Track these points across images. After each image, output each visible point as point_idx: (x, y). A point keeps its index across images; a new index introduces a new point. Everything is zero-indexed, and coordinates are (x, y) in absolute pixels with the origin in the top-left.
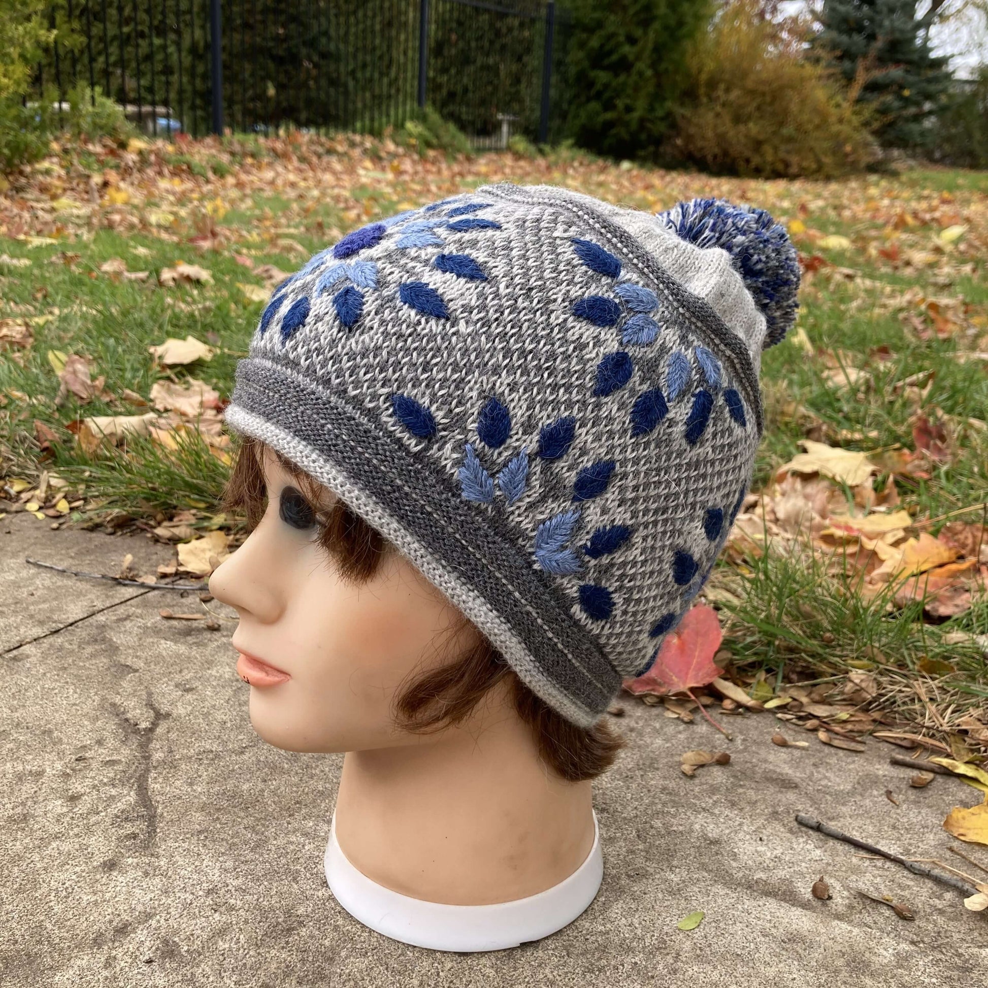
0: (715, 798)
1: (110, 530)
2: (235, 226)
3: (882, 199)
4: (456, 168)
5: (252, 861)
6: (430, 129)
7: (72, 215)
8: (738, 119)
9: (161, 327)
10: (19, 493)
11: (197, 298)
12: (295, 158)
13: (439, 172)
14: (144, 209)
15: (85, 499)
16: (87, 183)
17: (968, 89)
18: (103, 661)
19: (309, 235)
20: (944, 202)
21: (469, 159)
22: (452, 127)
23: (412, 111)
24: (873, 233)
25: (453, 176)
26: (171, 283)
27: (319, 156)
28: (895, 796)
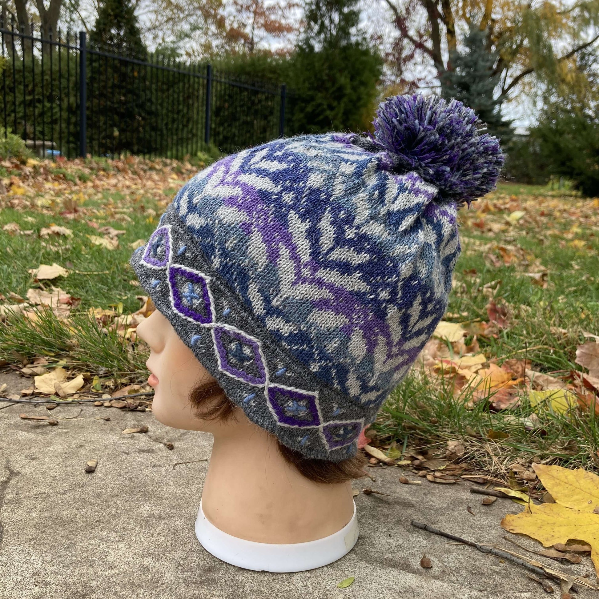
0: (363, 513)
2: (90, 207)
5: (64, 555)
6: (212, 156)
9: (37, 259)
11: (61, 243)
12: (130, 172)
14: (34, 198)
17: (524, 139)
19: (135, 213)
20: (513, 200)
23: (202, 146)
24: (471, 215)
26: (47, 237)
27: (145, 171)
28: (472, 510)
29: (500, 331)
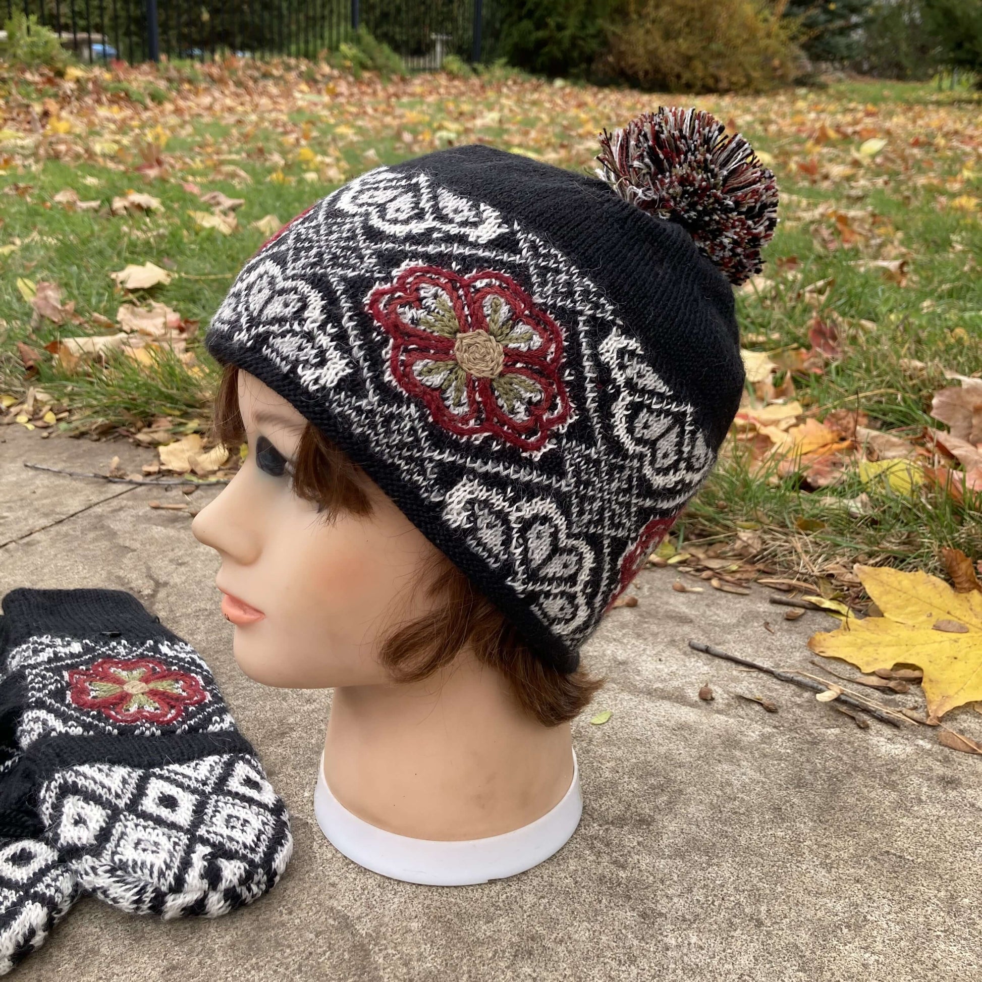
0: (624, 631)
1: (95, 437)
2: (178, 153)
3: (809, 112)
4: (391, 89)
6: (364, 51)
7: (16, 146)
8: (668, 35)
9: (119, 254)
10: (9, 407)
11: (150, 225)
12: (231, 83)
13: (375, 93)
14: (87, 137)
15: (70, 411)
16: (28, 113)
18: (104, 544)
19: (251, 162)
20: (869, 114)
21: (403, 80)
22: (386, 49)
23: (346, 32)
24: (796, 148)
25: (389, 97)
26: (124, 212)
27: (255, 81)
28: (772, 627)
29: (827, 364)
